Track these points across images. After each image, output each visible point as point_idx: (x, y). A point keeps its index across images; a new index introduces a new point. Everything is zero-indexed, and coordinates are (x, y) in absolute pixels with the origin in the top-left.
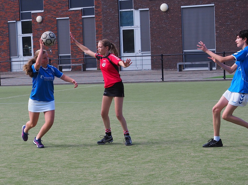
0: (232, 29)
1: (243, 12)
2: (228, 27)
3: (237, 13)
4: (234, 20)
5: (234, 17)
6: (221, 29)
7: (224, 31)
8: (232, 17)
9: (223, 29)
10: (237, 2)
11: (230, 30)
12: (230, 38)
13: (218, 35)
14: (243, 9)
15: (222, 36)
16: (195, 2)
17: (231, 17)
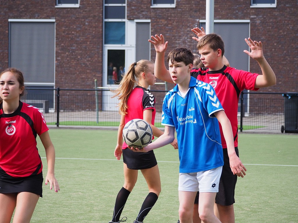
0: (79, 57)
1: (95, 33)
2: (74, 53)
3: (86, 34)
4: (81, 44)
5: (82, 39)
6: (63, 55)
7: (68, 59)
8: (79, 39)
9: (66, 55)
10: (87, 19)
11: (76, 57)
12: (75, 70)
13: (58, 64)
14: (94, 29)
15: (65, 66)
16: (29, 15)
17: (77, 39)
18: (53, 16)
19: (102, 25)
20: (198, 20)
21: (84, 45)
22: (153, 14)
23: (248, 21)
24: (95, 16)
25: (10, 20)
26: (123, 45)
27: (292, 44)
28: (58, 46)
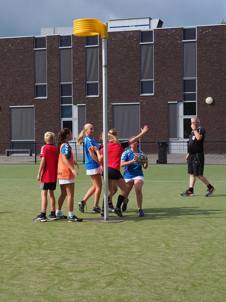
1: (56, 112)
2: (45, 123)
3: (51, 113)
5: (49, 116)
6: (39, 124)
8: (47, 116)
9: (41, 124)
10: (51, 105)
13: (37, 129)
14: (55, 110)
16: (20, 104)
18: (33, 104)
19: (60, 107)
20: (111, 103)
21: (50, 119)
22: (87, 101)
23: (139, 103)
24: (56, 103)
25: (10, 107)
26: (71, 118)
27: (163, 115)
28: (36, 120)
